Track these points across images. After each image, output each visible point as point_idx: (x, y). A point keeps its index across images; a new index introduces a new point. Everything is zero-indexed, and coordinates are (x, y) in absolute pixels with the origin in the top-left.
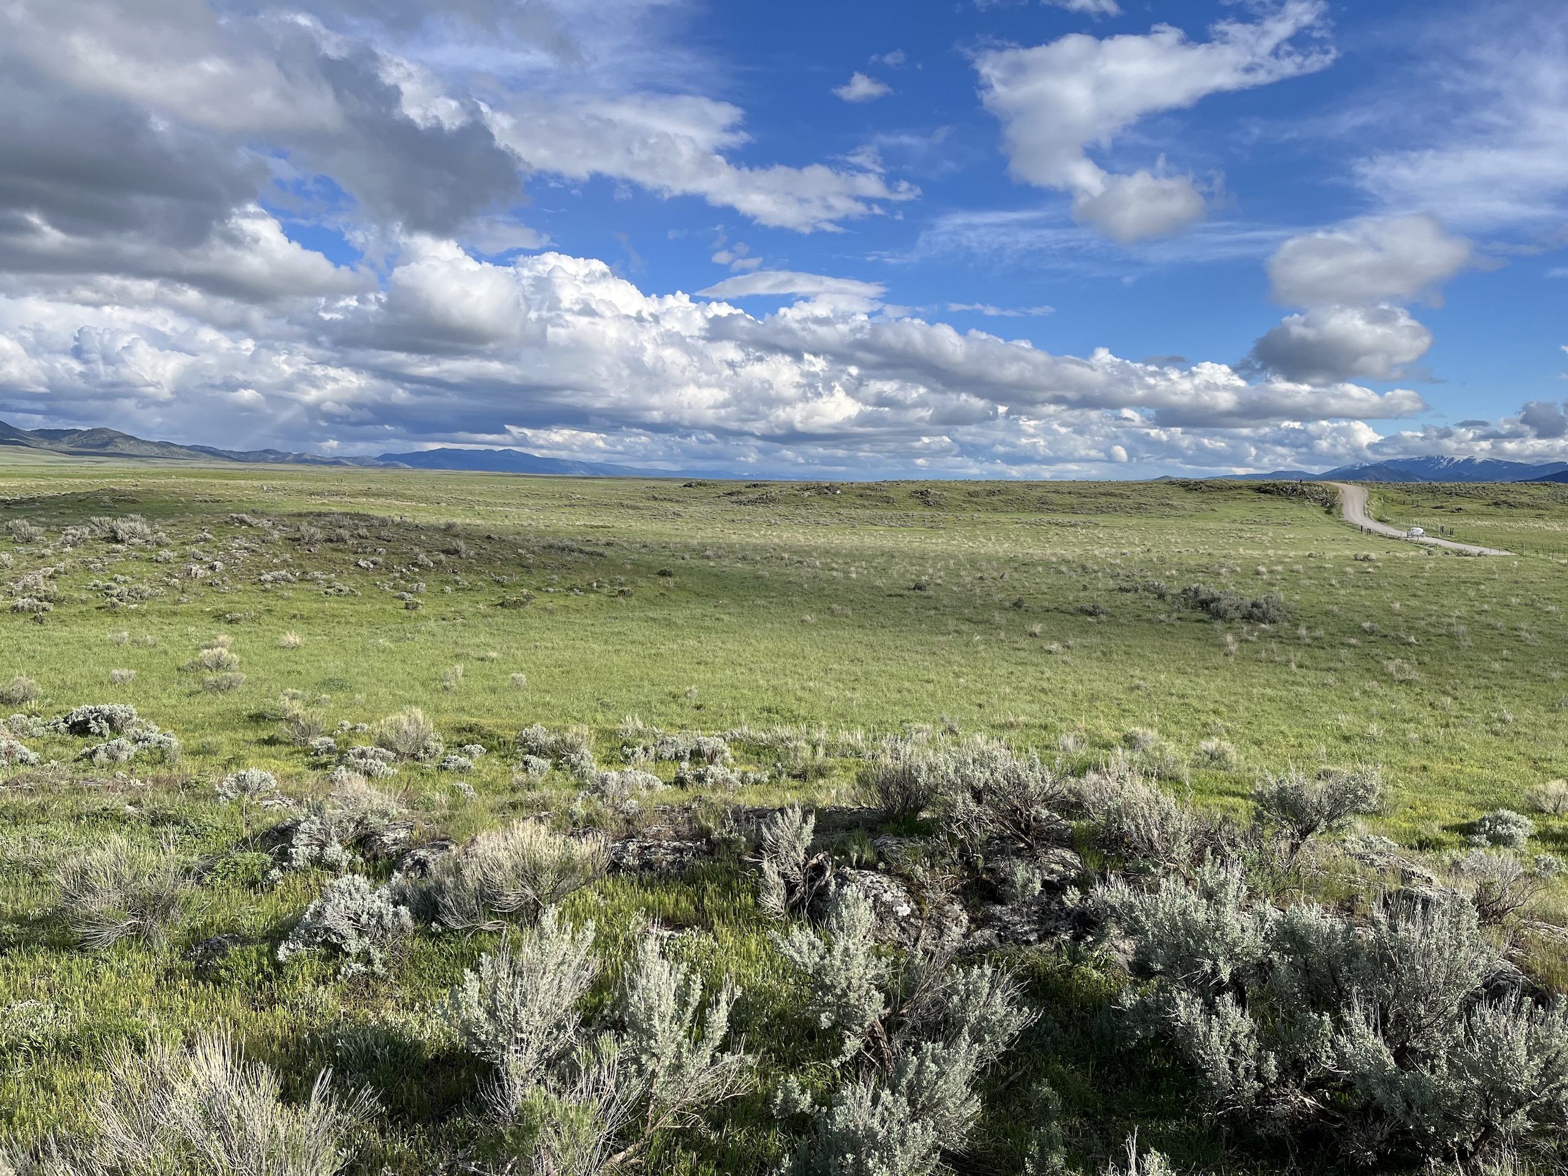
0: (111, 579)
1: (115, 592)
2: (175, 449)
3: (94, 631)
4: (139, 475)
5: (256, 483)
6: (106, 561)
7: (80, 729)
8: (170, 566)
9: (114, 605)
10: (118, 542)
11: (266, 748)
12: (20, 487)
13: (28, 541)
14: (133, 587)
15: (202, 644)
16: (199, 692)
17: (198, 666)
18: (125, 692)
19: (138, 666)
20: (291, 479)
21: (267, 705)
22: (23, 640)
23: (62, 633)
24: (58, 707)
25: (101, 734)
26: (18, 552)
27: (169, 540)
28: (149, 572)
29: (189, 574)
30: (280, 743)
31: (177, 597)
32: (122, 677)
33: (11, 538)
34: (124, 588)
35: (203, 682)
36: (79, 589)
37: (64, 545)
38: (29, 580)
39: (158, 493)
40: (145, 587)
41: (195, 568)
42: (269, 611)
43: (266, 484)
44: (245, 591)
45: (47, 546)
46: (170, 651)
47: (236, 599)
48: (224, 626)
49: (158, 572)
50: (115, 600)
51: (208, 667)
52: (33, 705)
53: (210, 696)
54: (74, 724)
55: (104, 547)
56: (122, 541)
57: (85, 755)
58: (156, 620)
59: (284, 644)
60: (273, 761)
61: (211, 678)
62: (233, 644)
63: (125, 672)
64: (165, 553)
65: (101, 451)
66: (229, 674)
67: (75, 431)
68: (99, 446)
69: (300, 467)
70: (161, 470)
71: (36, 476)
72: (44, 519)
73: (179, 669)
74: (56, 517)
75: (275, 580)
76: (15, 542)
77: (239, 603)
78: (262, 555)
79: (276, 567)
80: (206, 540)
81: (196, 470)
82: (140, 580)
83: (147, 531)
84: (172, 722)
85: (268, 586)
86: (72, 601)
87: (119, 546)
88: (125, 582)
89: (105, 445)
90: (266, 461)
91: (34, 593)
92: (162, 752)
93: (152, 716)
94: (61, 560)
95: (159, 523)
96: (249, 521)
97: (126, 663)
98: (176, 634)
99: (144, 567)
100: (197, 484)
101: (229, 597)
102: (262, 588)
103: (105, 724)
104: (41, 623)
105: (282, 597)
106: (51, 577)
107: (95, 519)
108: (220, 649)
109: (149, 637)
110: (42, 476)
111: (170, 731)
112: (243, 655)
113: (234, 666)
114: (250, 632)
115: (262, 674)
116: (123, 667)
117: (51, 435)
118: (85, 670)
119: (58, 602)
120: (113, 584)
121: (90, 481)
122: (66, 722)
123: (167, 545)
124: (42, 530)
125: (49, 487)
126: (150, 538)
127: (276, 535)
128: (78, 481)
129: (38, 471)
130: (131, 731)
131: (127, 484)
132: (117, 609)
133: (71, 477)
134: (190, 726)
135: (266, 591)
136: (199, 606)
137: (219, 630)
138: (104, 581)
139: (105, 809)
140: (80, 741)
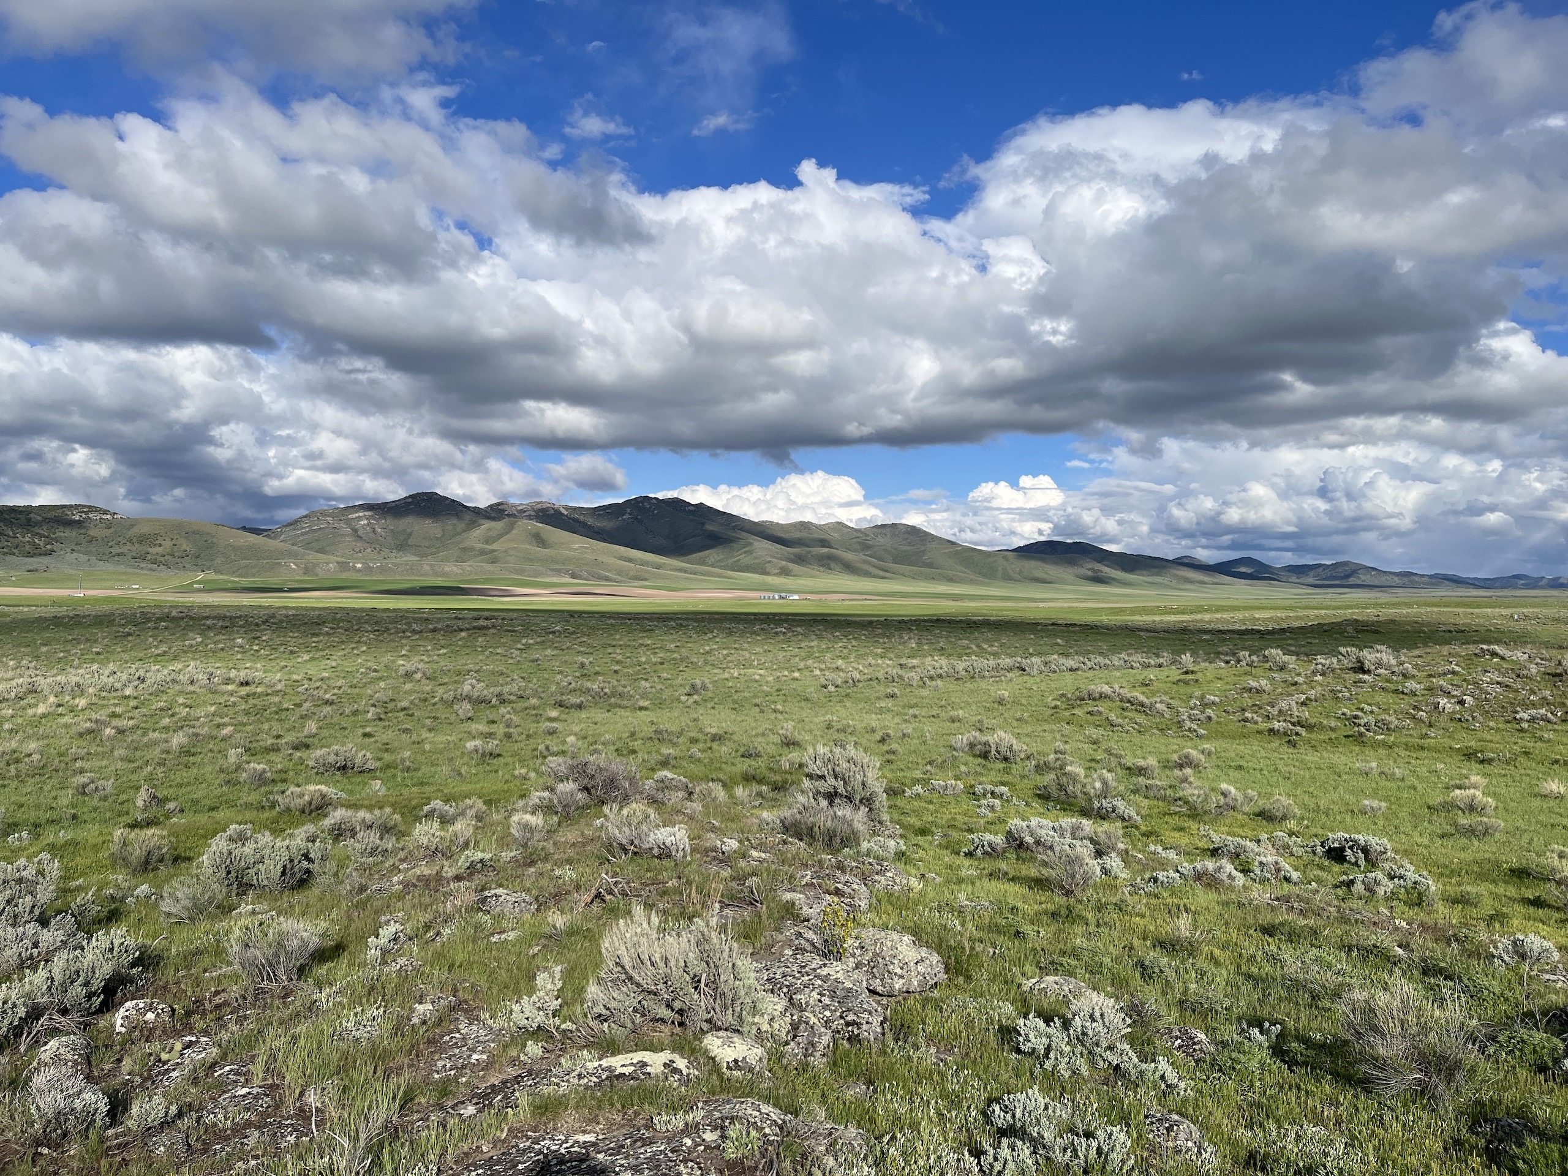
0: (1358, 709)
1: (1362, 722)
2: (1416, 578)
3: (1343, 758)
4: (1380, 605)
5: (1505, 612)
6: (1354, 690)
7: (1337, 855)
8: (1416, 698)
9: (1361, 735)
10: (1364, 672)
11: (1532, 910)
12: (1272, 618)
13: (1282, 668)
14: (1380, 718)
15: (1452, 783)
16: (1452, 835)
17: (1449, 806)
18: (1376, 824)
19: (1386, 798)
20: (1545, 606)
21: (1531, 860)
22: (1278, 761)
23: (1312, 757)
24: (1314, 831)
25: (1356, 864)
26: (1274, 679)
27: (1415, 672)
28: (1395, 703)
29: (1436, 708)
30: (1549, 906)
31: (1424, 731)
32: (1372, 807)
33: (1267, 666)
34: (1371, 718)
35: (1455, 824)
36: (1328, 717)
37: (1314, 673)
38: (1284, 705)
39: (1399, 622)
40: (1392, 719)
41: (1443, 701)
42: (1526, 753)
43: (1516, 613)
44: (1498, 730)
45: (1299, 674)
46: (1419, 787)
47: (1489, 737)
48: (1476, 766)
49: (1404, 704)
50: (1362, 729)
51: (1460, 808)
52: (1292, 824)
53: (1464, 840)
54: (1330, 850)
55: (1351, 677)
56: (1368, 672)
57: (1343, 883)
58: (1403, 753)
59: (1546, 792)
60: (1541, 925)
61: (1463, 821)
62: (1487, 786)
63: (1375, 804)
64: (1411, 685)
65: (1344, 582)
66: (1485, 819)
67: (1320, 565)
68: (1342, 578)
69: (1555, 593)
70: (1403, 600)
71: (1285, 608)
72: (1293, 648)
73: (1429, 807)
74: (1304, 646)
75: (1533, 720)
76: (1270, 669)
77: (1491, 741)
78: (1517, 691)
79: (1533, 705)
80: (1454, 673)
81: (1438, 599)
82: (1386, 711)
83: (1393, 662)
84: (1426, 863)
85: (1525, 725)
86: (1321, 727)
87: (1366, 677)
88: (1372, 712)
89: (1347, 577)
90: (1516, 588)
91: (1288, 718)
92: (1420, 894)
93: (1406, 853)
94: (1312, 688)
95: (1405, 655)
96: (1501, 653)
97: (1374, 795)
98: (1424, 769)
99: (1390, 699)
100: (1440, 613)
101: (1479, 735)
102: (1518, 727)
103: (1361, 855)
104: (1294, 746)
105: (1541, 739)
106: (1303, 704)
107: (1342, 650)
108: (1472, 791)
109: (1396, 770)
110: (1291, 608)
111: (1425, 873)
112: (1498, 800)
113: (1489, 811)
114: (1505, 775)
115: (1520, 824)
116: (1373, 798)
117: (1298, 570)
118: (1335, 796)
119: (1310, 727)
120: (1360, 714)
121: (1334, 612)
122: (1322, 846)
123: (1414, 676)
124: (1294, 658)
125: (1297, 618)
126: (1396, 669)
127: (1534, 669)
128: (1323, 612)
129: (1287, 603)
130: (1387, 866)
131: (1369, 614)
132: (1364, 739)
133: (1317, 609)
134: (1445, 872)
135: (1522, 730)
136: (1447, 742)
137: (1470, 770)
138: (1351, 711)
139: (1375, 946)
140: (1336, 868)
